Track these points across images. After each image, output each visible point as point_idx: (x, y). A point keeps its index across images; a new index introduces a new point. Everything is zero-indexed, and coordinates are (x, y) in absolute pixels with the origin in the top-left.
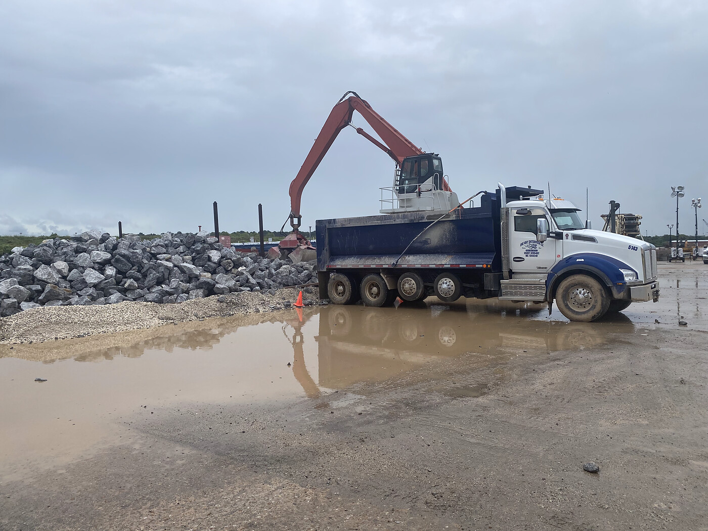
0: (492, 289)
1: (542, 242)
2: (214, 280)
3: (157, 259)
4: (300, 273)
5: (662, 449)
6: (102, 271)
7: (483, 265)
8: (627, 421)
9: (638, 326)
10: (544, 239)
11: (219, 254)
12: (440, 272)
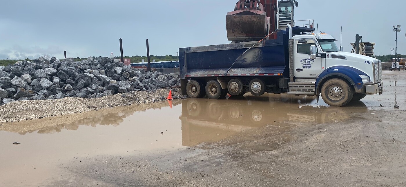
0: (283, 88)
1: (313, 59)
2: (118, 85)
3: (84, 72)
4: (170, 80)
5: (379, 180)
6: (51, 79)
7: (278, 73)
8: (359, 164)
9: (369, 109)
10: (314, 58)
11: (121, 69)
12: (253, 78)
